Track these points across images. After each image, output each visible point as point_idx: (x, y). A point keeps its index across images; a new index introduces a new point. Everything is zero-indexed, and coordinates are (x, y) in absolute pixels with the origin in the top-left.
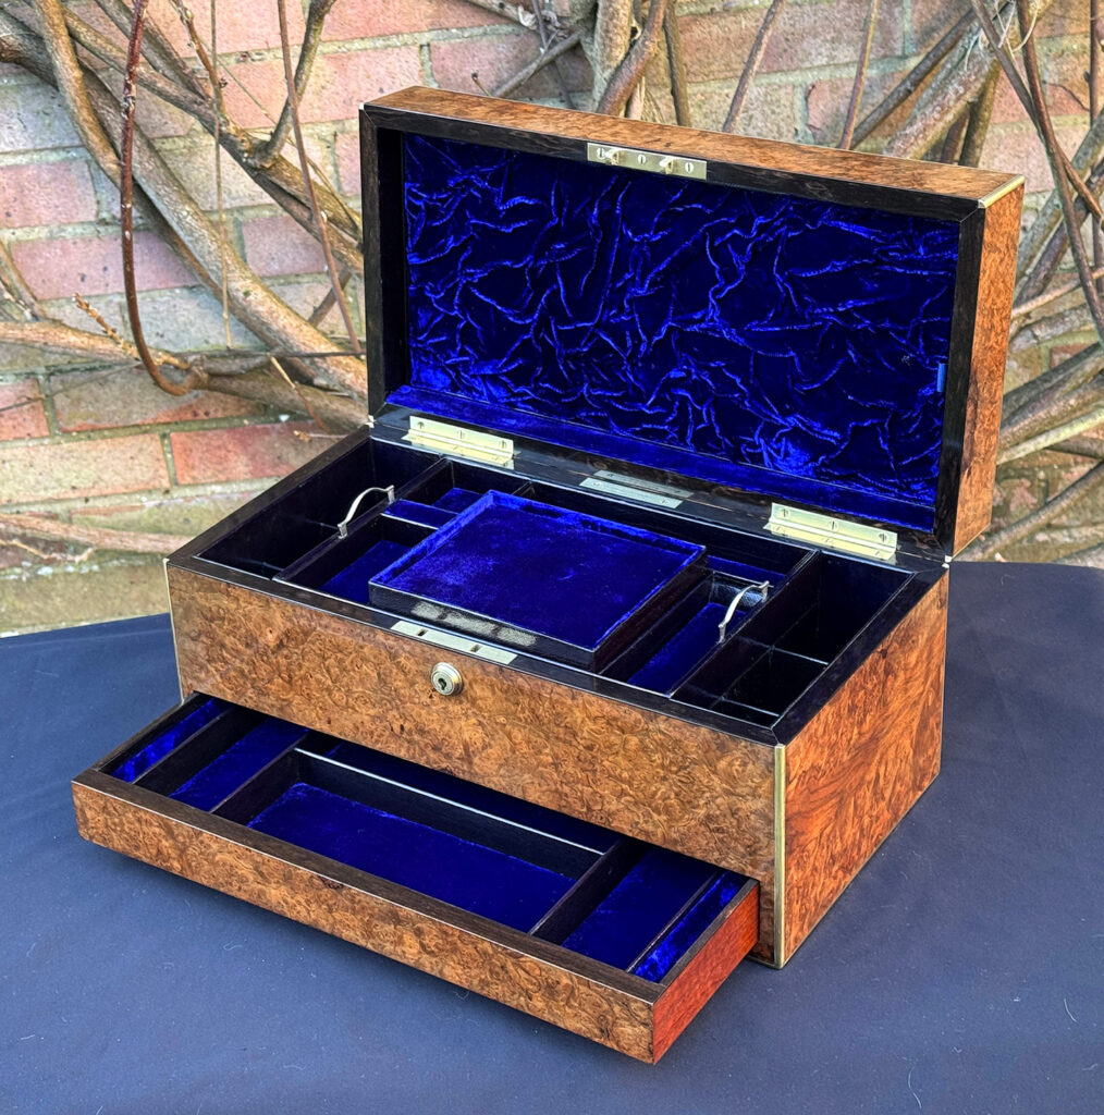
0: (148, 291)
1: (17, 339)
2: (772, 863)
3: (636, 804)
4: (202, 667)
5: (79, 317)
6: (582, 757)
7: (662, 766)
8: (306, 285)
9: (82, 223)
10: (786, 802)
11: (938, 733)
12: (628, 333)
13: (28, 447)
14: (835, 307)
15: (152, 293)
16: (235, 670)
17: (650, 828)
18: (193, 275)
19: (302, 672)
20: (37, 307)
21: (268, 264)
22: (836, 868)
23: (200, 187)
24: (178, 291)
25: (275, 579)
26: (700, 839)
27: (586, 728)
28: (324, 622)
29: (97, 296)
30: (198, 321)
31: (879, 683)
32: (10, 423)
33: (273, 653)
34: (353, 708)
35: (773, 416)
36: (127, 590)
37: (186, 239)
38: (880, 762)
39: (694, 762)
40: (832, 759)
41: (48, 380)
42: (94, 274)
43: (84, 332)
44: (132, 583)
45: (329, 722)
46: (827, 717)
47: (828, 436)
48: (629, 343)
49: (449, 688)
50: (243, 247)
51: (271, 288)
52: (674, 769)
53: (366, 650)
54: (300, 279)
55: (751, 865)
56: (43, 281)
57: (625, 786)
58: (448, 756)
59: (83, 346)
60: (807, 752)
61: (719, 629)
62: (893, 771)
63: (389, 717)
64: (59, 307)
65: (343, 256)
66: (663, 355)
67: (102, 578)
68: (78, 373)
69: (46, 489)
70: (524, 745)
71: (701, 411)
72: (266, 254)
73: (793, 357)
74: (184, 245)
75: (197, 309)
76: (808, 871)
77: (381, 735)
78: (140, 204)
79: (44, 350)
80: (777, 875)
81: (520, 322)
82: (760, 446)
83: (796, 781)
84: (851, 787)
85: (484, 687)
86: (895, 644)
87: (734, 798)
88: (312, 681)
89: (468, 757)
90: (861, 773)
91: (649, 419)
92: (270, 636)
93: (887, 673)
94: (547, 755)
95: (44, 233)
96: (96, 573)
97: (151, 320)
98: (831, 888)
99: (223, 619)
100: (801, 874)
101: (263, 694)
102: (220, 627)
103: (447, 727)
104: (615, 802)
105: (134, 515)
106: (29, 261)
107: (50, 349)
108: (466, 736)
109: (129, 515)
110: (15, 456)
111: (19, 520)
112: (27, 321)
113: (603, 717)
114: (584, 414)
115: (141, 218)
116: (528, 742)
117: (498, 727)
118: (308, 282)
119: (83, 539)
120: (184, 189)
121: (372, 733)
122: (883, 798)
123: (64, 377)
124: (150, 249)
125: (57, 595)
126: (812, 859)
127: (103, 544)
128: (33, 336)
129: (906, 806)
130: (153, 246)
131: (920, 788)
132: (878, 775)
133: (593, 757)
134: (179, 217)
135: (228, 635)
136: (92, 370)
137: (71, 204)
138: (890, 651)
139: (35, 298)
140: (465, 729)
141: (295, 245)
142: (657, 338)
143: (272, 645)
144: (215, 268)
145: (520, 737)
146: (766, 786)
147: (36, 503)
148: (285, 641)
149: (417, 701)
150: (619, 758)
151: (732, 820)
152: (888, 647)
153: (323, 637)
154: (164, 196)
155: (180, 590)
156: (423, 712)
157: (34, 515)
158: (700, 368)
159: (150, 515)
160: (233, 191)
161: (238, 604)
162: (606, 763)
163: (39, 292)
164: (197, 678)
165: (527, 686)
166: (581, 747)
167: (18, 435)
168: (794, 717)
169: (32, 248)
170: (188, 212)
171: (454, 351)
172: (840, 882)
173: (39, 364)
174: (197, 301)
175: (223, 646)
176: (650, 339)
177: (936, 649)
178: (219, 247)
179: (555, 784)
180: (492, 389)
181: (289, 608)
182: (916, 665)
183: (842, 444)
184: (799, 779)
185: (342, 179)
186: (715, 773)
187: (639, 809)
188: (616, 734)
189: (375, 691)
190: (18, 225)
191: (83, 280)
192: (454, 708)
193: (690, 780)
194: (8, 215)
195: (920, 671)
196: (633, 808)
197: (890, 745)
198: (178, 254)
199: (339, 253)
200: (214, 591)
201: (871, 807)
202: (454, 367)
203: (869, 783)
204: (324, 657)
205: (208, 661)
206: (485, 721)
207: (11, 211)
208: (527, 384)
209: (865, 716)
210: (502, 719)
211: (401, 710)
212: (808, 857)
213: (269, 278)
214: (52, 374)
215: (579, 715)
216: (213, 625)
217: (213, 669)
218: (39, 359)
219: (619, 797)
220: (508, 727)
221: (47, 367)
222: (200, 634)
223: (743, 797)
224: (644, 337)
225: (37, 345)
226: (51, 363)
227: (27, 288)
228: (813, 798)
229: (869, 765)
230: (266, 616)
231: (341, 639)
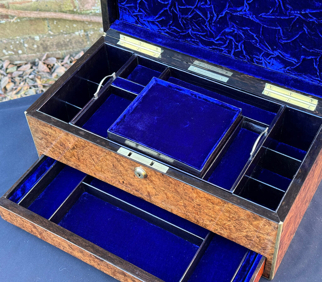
4: (44, 148)
6: (195, 207)
7: (229, 217)
12: (208, 12)
14: (300, 11)
16: (57, 152)
17: (222, 232)
19: (83, 158)
22: (291, 236)
25: (69, 123)
26: (243, 240)
27: (197, 199)
28: (90, 145)
33: (71, 150)
34: (104, 172)
35: (268, 50)
36: (30, 27)
39: (243, 220)
40: (296, 209)
44: (31, 25)
45: (95, 174)
46: (297, 200)
47: (291, 60)
48: (209, 16)
49: (142, 176)
52: (234, 219)
53: (107, 157)
55: (263, 253)
57: (213, 219)
58: (142, 194)
61: (250, 155)
63: (118, 178)
66: (223, 22)
67: (21, 24)
70: (172, 198)
71: (238, 45)
73: (279, 29)
76: (284, 247)
77: (115, 182)
81: (163, 3)
82: (262, 60)
83: (285, 229)
85: (156, 178)
87: (259, 233)
88: (87, 161)
89: (149, 196)
91: (215, 45)
92: (69, 145)
94: (181, 203)
96: (19, 22)
99: (51, 136)
100: (281, 251)
101: (69, 161)
102: (50, 138)
103: (141, 186)
104: (208, 222)
105: (29, 4)
108: (149, 190)
109: (27, 4)
113: (205, 198)
114: (189, 39)
116: (174, 198)
117: (161, 190)
119: (13, 14)
121: (112, 181)
122: (307, 202)
125: (8, 29)
127: (19, 16)
133: (200, 208)
135: (53, 141)
140: (148, 188)
142: (221, 16)
143: (70, 147)
145: (170, 195)
146: (273, 233)
148: (75, 147)
149: (129, 176)
150: (211, 211)
151: (257, 239)
153: (90, 149)
155: (33, 123)
156: (131, 180)
158: (238, 29)
159: (34, 4)
161: (56, 132)
162: (205, 211)
164: (43, 151)
165: (173, 182)
166: (195, 204)
168: (285, 205)
171: (136, 10)
175: (52, 144)
176: (218, 16)
179: (184, 211)
180: (152, 26)
181: (76, 138)
183: (297, 64)
184: (286, 227)
186: (251, 224)
187: (218, 226)
188: (210, 204)
189: (112, 169)
192: (144, 181)
193: (241, 224)
196: (216, 226)
200: (46, 126)
202: (136, 16)
204: (91, 155)
205: (47, 147)
206: (156, 188)
208: (166, 26)
209: (307, 186)
210: (163, 189)
211: (123, 177)
212: (284, 244)
215: (195, 195)
216: (47, 137)
217: (49, 150)
219: (210, 221)
220: (165, 192)
222: (42, 138)
223: (263, 234)
224: (215, 15)
228: (289, 227)
230: (67, 138)
231: (97, 151)
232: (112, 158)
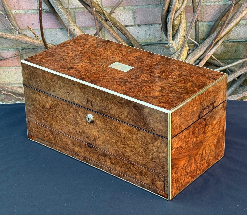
0: (50, 29)
1: (13, 39)
2: (167, 171)
3: (135, 154)
4: (31, 114)
5: (31, 35)
6: (122, 141)
7: (141, 144)
8: (92, 30)
9: (34, 10)
10: (171, 155)
11: (224, 145)
13: (16, 68)
15: (51, 29)
16: (39, 115)
17: (138, 161)
18: (62, 25)
19: (56, 116)
20: (20, 31)
21: (82, 24)
22: (188, 176)
23: (65, 2)
24: (57, 29)
26: (150, 164)
27: (123, 133)
28: (61, 102)
29: (36, 29)
30: (62, 38)
31: (203, 127)
32: (11, 62)
33: (49, 110)
34: (68, 126)
37: (60, 15)
38: (203, 149)
39: (149, 143)
40: (187, 145)
41: (22, 51)
42: (36, 23)
43: (32, 38)
45: (62, 130)
46: (185, 133)
49: (90, 121)
50: (75, 19)
51: (82, 30)
52: (144, 144)
53: (71, 110)
54: (90, 28)
55: (163, 172)
56: (22, 24)
57: (132, 149)
58: (90, 139)
59: (31, 41)
60: (178, 142)
62: (208, 152)
63: (76, 129)
64: (26, 32)
65: (100, 21)
68: (30, 50)
69: (19, 80)
70: (108, 137)
72: (81, 21)
74: (60, 17)
75: (62, 34)
76: (179, 175)
77: (74, 133)
78: (49, 5)
79: (21, 42)
80: (169, 174)
83: (174, 150)
84: (193, 154)
85: (99, 121)
86: (208, 118)
87: (158, 153)
88: (58, 118)
89: (95, 140)
90: (197, 151)
92: (48, 105)
93: (206, 125)
94: (114, 140)
95: (23, 12)
97: (50, 36)
98: (186, 181)
99: (37, 101)
100: (176, 175)
101: (46, 122)
102: (36, 103)
103: (90, 132)
104: (130, 153)
106: (19, 19)
107: (22, 42)
108: (94, 134)
110: (12, 71)
111: (11, 88)
112: (17, 34)
113: (127, 130)
115: (49, 9)
116: (109, 136)
117: (102, 132)
118: (92, 29)
120: (60, 2)
121: (72, 133)
122: (205, 159)
123: (26, 50)
124: (51, 18)
126: (180, 172)
128: (18, 38)
129: (213, 163)
130: (51, 17)
131: (217, 159)
132: (203, 153)
133: (125, 141)
134: (58, 9)
135: (38, 105)
136: (33, 49)
137: (31, 4)
138: (207, 119)
139: (20, 29)
140: (94, 132)
141: (89, 19)
143: (48, 108)
144: (66, 23)
145: (107, 135)
146: (166, 150)
147: (17, 84)
148: (51, 107)
149: (83, 124)
150: (131, 141)
151: (158, 159)
152: (206, 118)
153: (60, 106)
154: (55, 3)
155: (27, 92)
156: (84, 127)
157: (16, 87)
160: (74, 3)
161: (41, 97)
162: (128, 142)
163: (21, 27)
164: (30, 117)
165: (109, 121)
166: (122, 138)
167: (13, 65)
169: (20, 15)
170: (61, 8)
172: (190, 180)
173: (20, 46)
174: (62, 32)
175: (37, 108)
177: (222, 121)
178: (68, 17)
179: (116, 148)
181: (52, 98)
182: (216, 124)
184: (176, 149)
185: (102, 2)
186: (154, 146)
187: (136, 155)
188: (130, 135)
189: (73, 121)
190: (17, 9)
191: (33, 25)
192: (92, 126)
193: (148, 148)
194: (14, 6)
195: (217, 126)
196: (134, 155)
197: (207, 145)
198: (58, 19)
199: (99, 20)
200: (34, 93)
201: (200, 161)
203: (200, 154)
204: (61, 112)
205: (33, 112)
206: (99, 130)
207: (15, 5)
209: (198, 136)
210: (103, 130)
211: (79, 127)
212: (179, 171)
213: (82, 27)
214: (23, 49)
215: (121, 129)
216: (34, 102)
217: (34, 114)
218: (20, 45)
219: (131, 152)
220: (104, 132)
221: (22, 47)
222: (31, 105)
223: (161, 153)
225: (19, 40)
226: (23, 46)
227: (18, 26)
228: (180, 155)
229: (200, 149)
230: (47, 100)
231: (65, 107)
232: (73, 110)
